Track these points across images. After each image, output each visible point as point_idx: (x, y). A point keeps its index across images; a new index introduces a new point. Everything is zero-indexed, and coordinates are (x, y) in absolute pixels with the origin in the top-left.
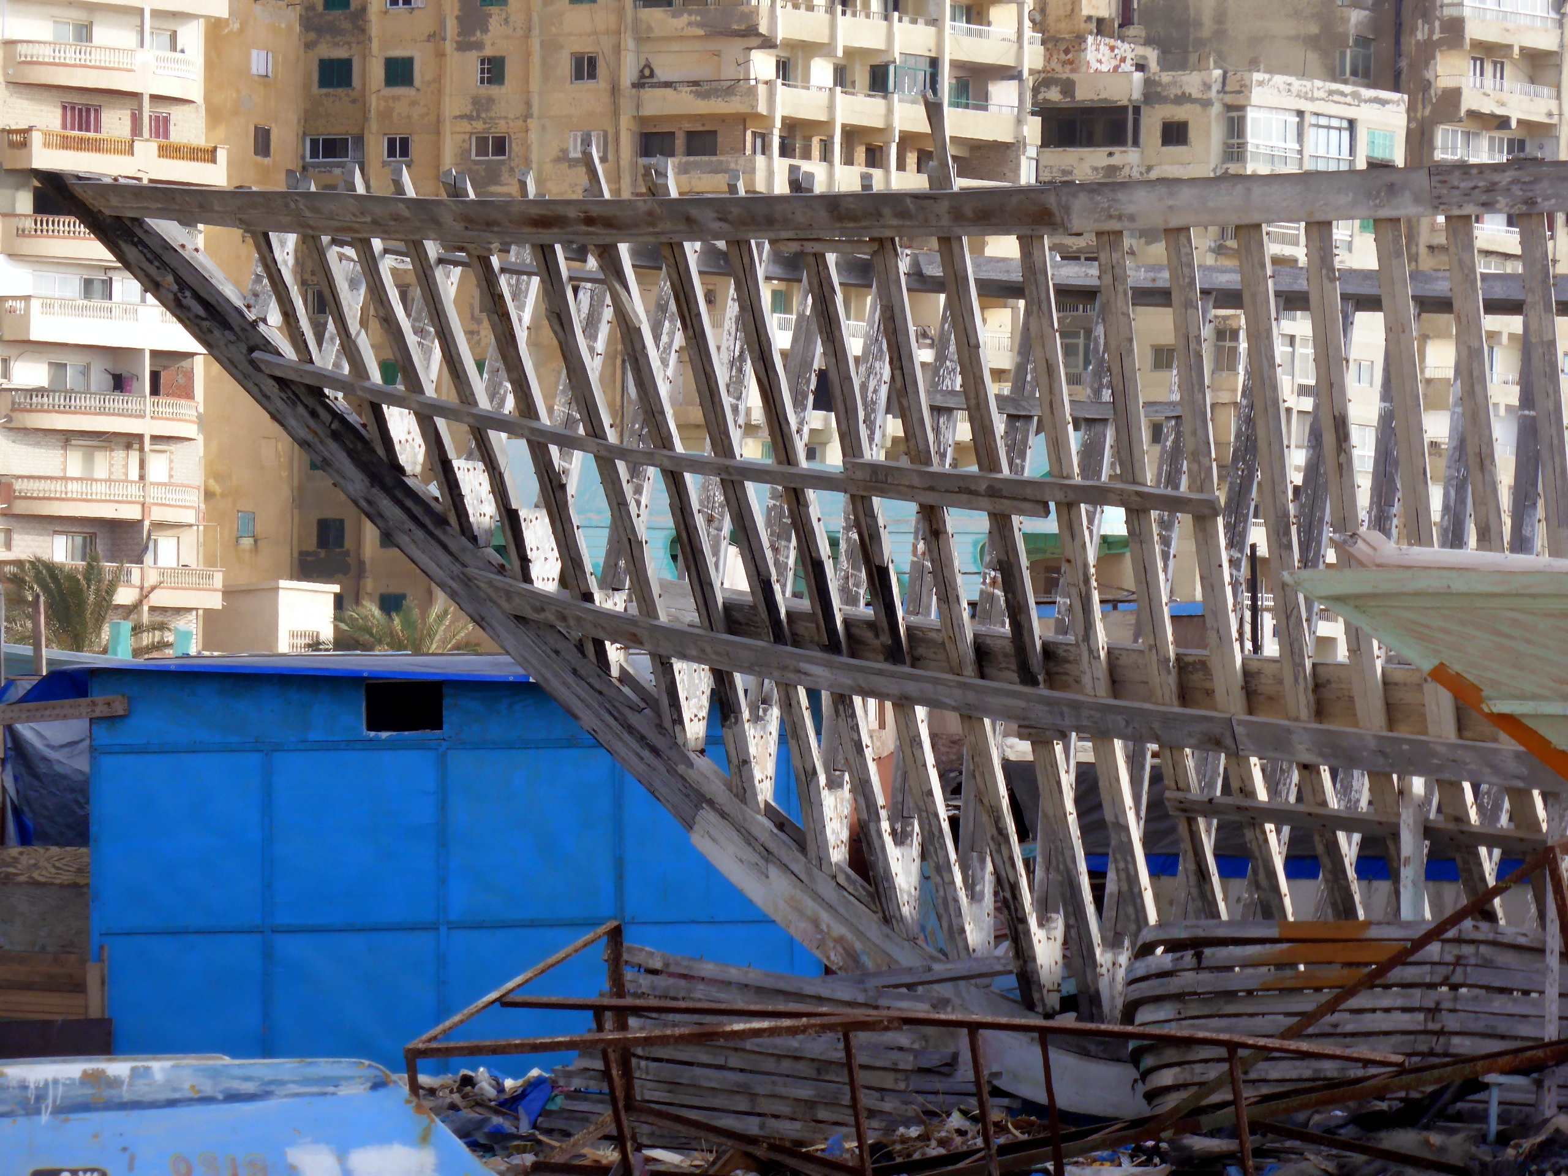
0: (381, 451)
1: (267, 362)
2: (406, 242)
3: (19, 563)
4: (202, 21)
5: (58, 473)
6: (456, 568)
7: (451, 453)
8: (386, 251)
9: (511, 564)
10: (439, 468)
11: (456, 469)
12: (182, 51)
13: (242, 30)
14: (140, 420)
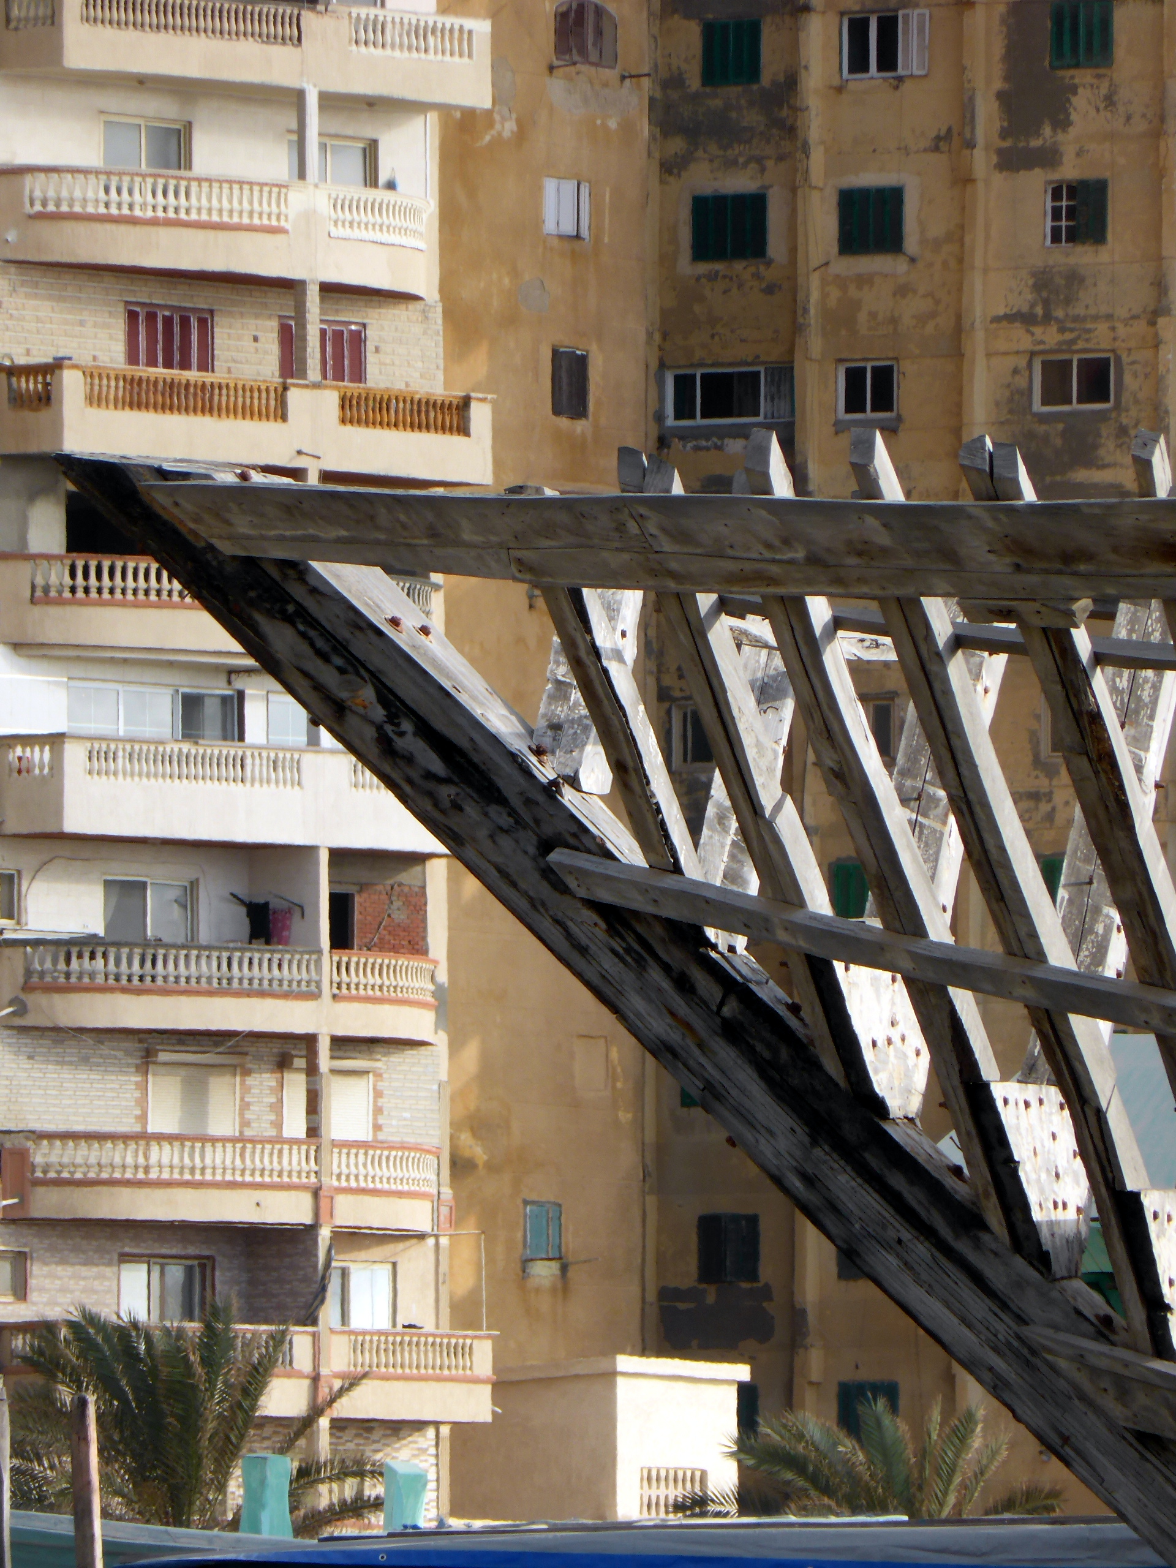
0: (832, 1065)
1: (580, 873)
2: (882, 601)
3: (44, 1329)
4: (432, 117)
5: (128, 1125)
6: (1004, 1327)
7: (988, 1067)
8: (838, 623)
9: (1125, 1314)
10: (961, 1101)
11: (999, 1104)
12: (391, 186)
13: (522, 135)
14: (310, 1005)
